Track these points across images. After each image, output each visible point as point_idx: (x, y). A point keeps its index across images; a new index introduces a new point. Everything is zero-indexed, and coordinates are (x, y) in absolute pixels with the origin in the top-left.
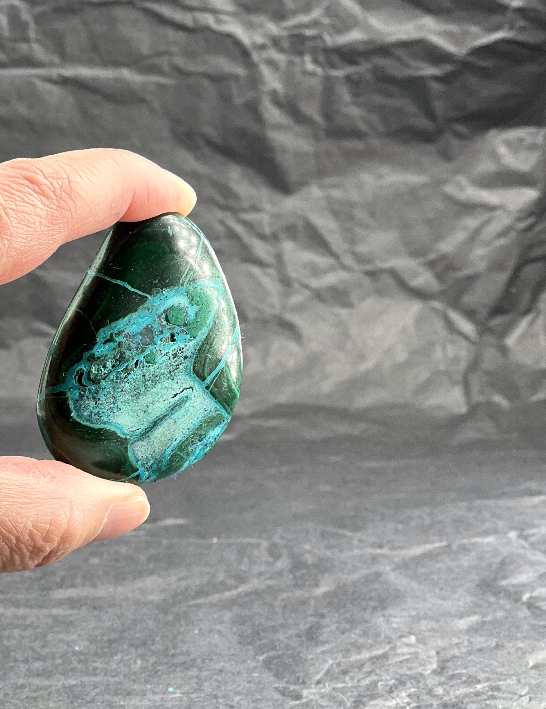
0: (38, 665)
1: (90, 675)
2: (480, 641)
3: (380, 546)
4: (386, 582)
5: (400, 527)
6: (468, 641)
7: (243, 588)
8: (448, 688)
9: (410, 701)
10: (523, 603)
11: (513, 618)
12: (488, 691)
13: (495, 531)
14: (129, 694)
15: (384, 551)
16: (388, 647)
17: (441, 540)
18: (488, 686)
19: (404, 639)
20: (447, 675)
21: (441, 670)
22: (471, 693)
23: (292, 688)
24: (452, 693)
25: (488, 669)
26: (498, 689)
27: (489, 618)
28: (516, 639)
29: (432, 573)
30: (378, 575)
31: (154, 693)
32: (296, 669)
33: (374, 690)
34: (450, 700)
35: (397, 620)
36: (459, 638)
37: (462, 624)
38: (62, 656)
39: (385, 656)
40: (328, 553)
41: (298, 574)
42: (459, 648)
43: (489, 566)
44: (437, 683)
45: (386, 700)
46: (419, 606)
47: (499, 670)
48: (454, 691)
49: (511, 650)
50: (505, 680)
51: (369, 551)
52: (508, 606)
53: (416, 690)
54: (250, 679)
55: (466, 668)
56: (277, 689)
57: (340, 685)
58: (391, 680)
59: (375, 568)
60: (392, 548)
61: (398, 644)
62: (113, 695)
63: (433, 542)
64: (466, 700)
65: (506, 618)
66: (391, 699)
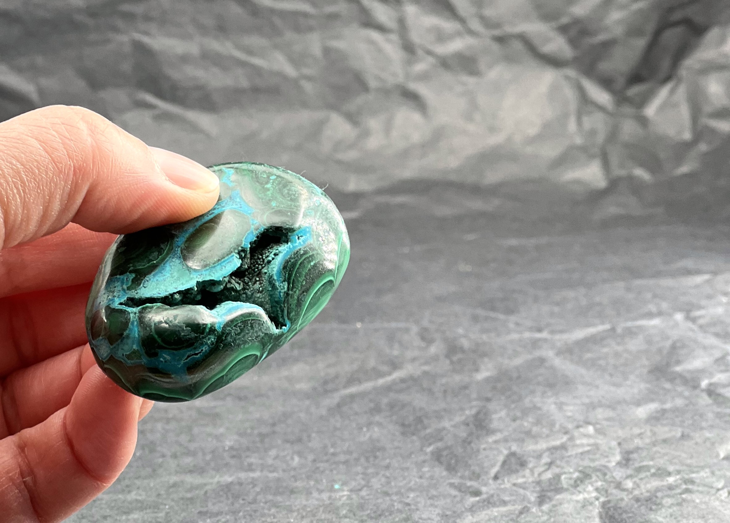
0: (188, 460)
1: (246, 471)
2: (663, 431)
3: (540, 330)
4: (552, 368)
5: (556, 309)
6: (651, 431)
7: (397, 375)
8: (638, 481)
9: (598, 495)
10: (703, 391)
11: (693, 405)
12: (681, 484)
13: (660, 314)
14: (292, 492)
15: (544, 335)
16: (565, 438)
17: (603, 323)
18: (681, 479)
19: (581, 430)
20: (633, 467)
21: (626, 461)
22: (663, 486)
23: (469, 483)
24: (642, 486)
25: (676, 461)
26: (692, 482)
27: (668, 406)
28: (702, 429)
29: (599, 358)
30: (542, 360)
31: (321, 491)
32: (470, 462)
33: (557, 484)
34: (642, 494)
35: (571, 408)
36: (641, 428)
37: (642, 412)
38: (213, 452)
39: (563, 447)
40: (484, 337)
41: (455, 358)
42: (642, 438)
43: (660, 351)
44: (624, 476)
45: (573, 494)
46: (592, 393)
47: (689, 461)
48: (645, 484)
49: (699, 440)
50: (697, 472)
51: (527, 335)
52: (687, 393)
53: (604, 483)
54: (420, 474)
55: (652, 459)
56: (452, 485)
57: (520, 481)
58: (574, 473)
59: (537, 353)
60: (552, 332)
61: (576, 434)
62: (275, 494)
63: (594, 325)
64: (659, 494)
65: (687, 405)
66: (577, 493)
